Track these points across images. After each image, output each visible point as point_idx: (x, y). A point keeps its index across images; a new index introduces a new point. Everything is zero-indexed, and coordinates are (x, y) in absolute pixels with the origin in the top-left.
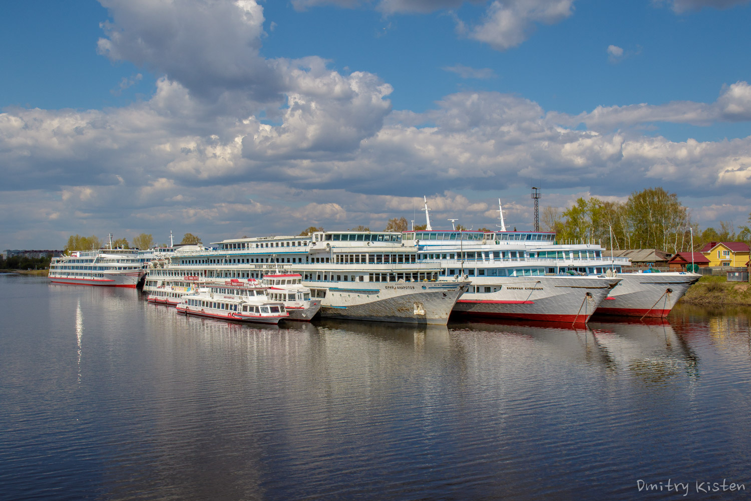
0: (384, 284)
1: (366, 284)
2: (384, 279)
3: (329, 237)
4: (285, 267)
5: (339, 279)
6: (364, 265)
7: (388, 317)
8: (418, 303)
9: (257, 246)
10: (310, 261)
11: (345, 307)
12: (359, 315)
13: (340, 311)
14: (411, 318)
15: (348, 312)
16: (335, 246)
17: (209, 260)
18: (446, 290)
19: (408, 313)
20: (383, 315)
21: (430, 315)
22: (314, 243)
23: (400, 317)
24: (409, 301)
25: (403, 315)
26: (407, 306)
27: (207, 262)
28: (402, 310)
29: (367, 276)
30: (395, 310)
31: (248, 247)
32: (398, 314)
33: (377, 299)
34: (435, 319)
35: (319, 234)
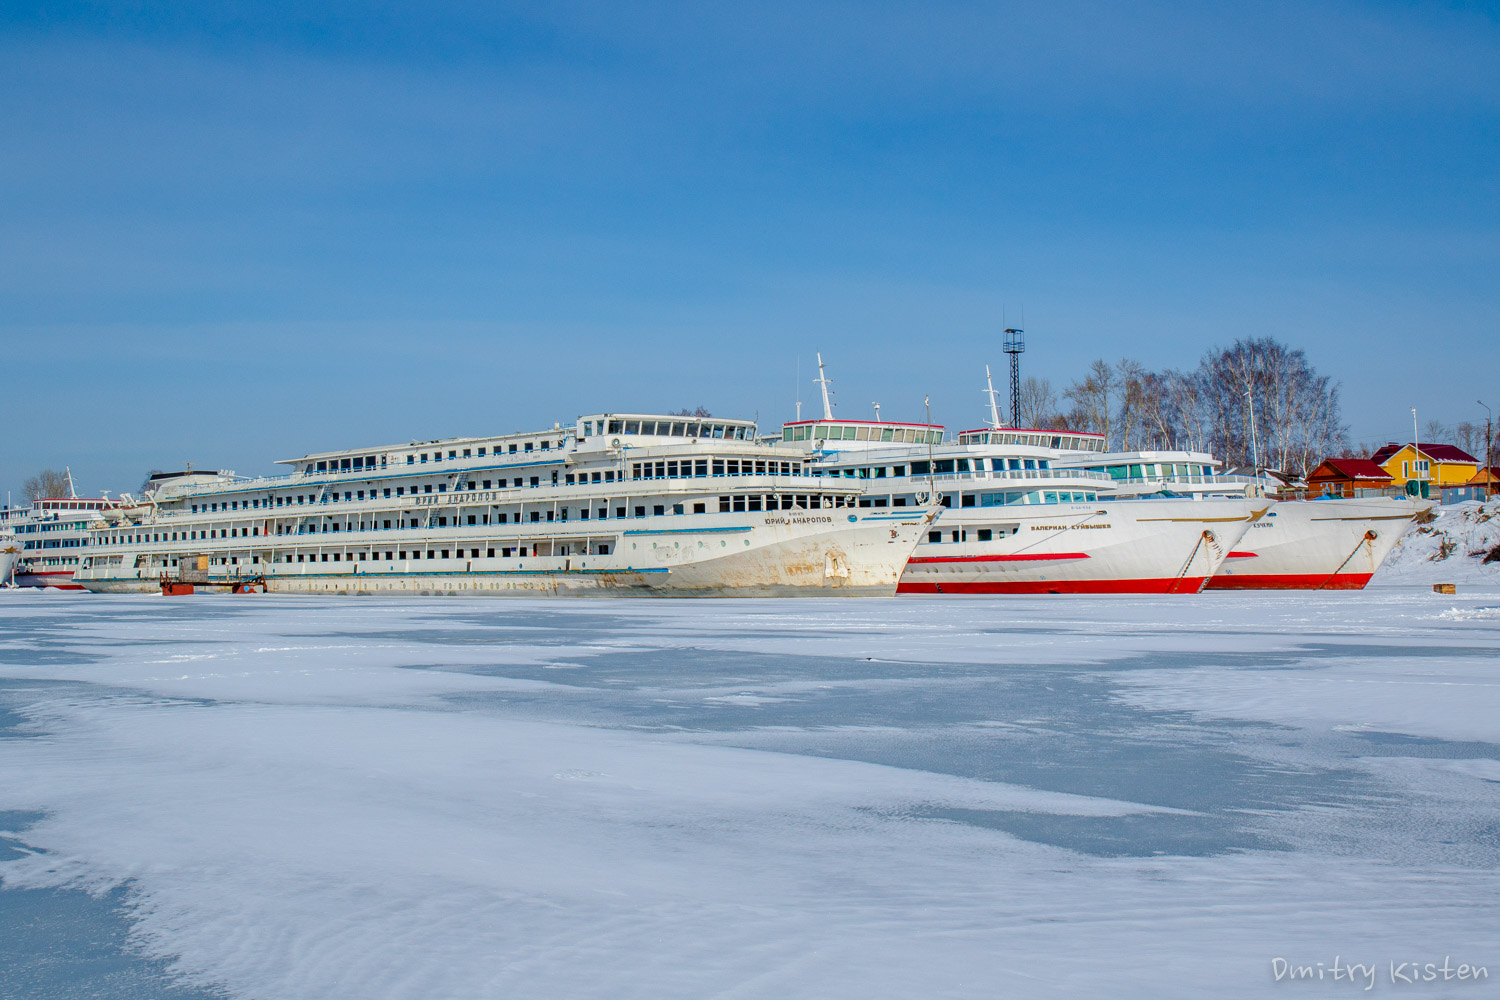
0: (758, 515)
2: (755, 507)
4: (500, 496)
5: (641, 513)
6: (702, 479)
7: (763, 587)
8: (835, 553)
9: (411, 459)
10: (562, 481)
11: (666, 569)
12: (693, 586)
13: (648, 580)
14: (815, 586)
15: (669, 581)
16: (630, 446)
17: (272, 498)
18: (898, 523)
19: (810, 575)
20: (750, 584)
21: (858, 579)
22: (581, 440)
23: (791, 586)
24: (816, 549)
25: (797, 580)
26: (810, 560)
27: (268, 503)
28: (798, 569)
29: (713, 504)
30: (781, 571)
31: (384, 463)
32: (786, 580)
33: (745, 548)
34: (870, 586)
35: (594, 419)
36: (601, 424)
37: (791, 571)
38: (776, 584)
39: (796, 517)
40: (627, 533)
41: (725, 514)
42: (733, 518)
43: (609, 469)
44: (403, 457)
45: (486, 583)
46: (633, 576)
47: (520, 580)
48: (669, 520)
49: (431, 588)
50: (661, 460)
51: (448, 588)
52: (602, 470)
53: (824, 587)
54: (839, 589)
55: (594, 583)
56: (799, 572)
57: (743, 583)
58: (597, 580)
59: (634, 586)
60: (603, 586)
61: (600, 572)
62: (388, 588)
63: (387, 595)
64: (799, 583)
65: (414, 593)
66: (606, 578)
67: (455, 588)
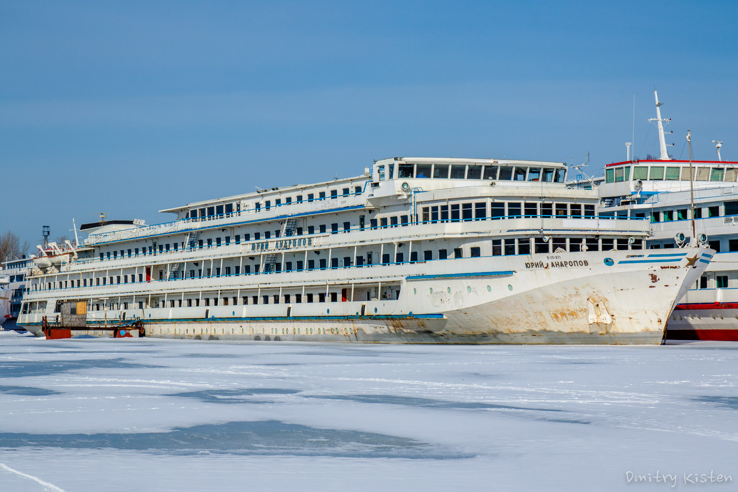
0: (525, 258)
1: (488, 262)
2: (524, 250)
3: (406, 171)
4: (314, 241)
5: (428, 256)
6: (480, 222)
7: (534, 334)
8: (596, 298)
9: (258, 206)
10: (368, 226)
11: (441, 315)
12: (470, 333)
13: (430, 326)
14: (582, 332)
15: (447, 326)
16: (420, 190)
17: (155, 244)
18: (657, 266)
19: (576, 321)
20: (522, 330)
21: (622, 326)
22: (376, 185)
23: (560, 332)
24: (577, 294)
25: (565, 326)
26: (573, 305)
27: (153, 250)
28: (563, 314)
29: (486, 247)
30: (548, 317)
31: (238, 210)
32: (554, 326)
33: (509, 293)
34: (636, 333)
35: (386, 163)
36: (391, 167)
37: (556, 317)
38: (545, 331)
39: (554, 261)
40: (410, 278)
41: (497, 258)
42: (503, 262)
43: (404, 213)
44: (251, 204)
45: (303, 328)
46: (415, 322)
47: (328, 325)
48: (450, 265)
49: (262, 333)
50: (444, 204)
51: (274, 334)
52: (399, 214)
53: (591, 333)
54: (607, 336)
55: (385, 329)
56: (564, 318)
57: (514, 329)
58: (387, 325)
59: (419, 332)
60: (393, 331)
61: (388, 317)
62: (231, 333)
63: (230, 339)
64: (566, 330)
65: (248, 338)
66: (394, 324)
67: (280, 333)
